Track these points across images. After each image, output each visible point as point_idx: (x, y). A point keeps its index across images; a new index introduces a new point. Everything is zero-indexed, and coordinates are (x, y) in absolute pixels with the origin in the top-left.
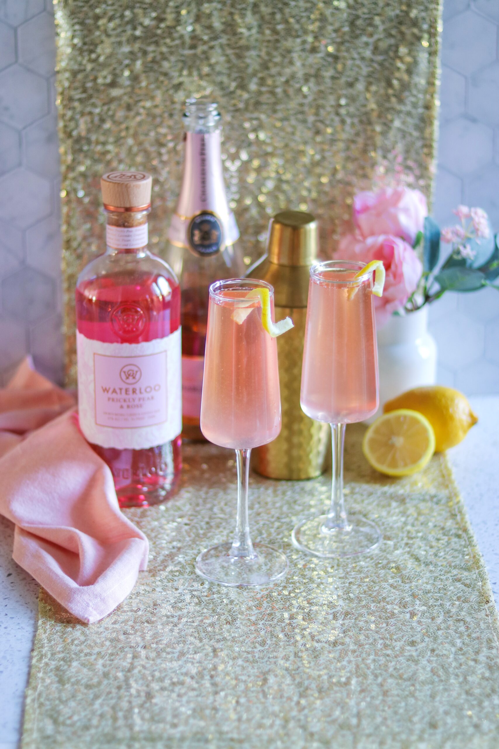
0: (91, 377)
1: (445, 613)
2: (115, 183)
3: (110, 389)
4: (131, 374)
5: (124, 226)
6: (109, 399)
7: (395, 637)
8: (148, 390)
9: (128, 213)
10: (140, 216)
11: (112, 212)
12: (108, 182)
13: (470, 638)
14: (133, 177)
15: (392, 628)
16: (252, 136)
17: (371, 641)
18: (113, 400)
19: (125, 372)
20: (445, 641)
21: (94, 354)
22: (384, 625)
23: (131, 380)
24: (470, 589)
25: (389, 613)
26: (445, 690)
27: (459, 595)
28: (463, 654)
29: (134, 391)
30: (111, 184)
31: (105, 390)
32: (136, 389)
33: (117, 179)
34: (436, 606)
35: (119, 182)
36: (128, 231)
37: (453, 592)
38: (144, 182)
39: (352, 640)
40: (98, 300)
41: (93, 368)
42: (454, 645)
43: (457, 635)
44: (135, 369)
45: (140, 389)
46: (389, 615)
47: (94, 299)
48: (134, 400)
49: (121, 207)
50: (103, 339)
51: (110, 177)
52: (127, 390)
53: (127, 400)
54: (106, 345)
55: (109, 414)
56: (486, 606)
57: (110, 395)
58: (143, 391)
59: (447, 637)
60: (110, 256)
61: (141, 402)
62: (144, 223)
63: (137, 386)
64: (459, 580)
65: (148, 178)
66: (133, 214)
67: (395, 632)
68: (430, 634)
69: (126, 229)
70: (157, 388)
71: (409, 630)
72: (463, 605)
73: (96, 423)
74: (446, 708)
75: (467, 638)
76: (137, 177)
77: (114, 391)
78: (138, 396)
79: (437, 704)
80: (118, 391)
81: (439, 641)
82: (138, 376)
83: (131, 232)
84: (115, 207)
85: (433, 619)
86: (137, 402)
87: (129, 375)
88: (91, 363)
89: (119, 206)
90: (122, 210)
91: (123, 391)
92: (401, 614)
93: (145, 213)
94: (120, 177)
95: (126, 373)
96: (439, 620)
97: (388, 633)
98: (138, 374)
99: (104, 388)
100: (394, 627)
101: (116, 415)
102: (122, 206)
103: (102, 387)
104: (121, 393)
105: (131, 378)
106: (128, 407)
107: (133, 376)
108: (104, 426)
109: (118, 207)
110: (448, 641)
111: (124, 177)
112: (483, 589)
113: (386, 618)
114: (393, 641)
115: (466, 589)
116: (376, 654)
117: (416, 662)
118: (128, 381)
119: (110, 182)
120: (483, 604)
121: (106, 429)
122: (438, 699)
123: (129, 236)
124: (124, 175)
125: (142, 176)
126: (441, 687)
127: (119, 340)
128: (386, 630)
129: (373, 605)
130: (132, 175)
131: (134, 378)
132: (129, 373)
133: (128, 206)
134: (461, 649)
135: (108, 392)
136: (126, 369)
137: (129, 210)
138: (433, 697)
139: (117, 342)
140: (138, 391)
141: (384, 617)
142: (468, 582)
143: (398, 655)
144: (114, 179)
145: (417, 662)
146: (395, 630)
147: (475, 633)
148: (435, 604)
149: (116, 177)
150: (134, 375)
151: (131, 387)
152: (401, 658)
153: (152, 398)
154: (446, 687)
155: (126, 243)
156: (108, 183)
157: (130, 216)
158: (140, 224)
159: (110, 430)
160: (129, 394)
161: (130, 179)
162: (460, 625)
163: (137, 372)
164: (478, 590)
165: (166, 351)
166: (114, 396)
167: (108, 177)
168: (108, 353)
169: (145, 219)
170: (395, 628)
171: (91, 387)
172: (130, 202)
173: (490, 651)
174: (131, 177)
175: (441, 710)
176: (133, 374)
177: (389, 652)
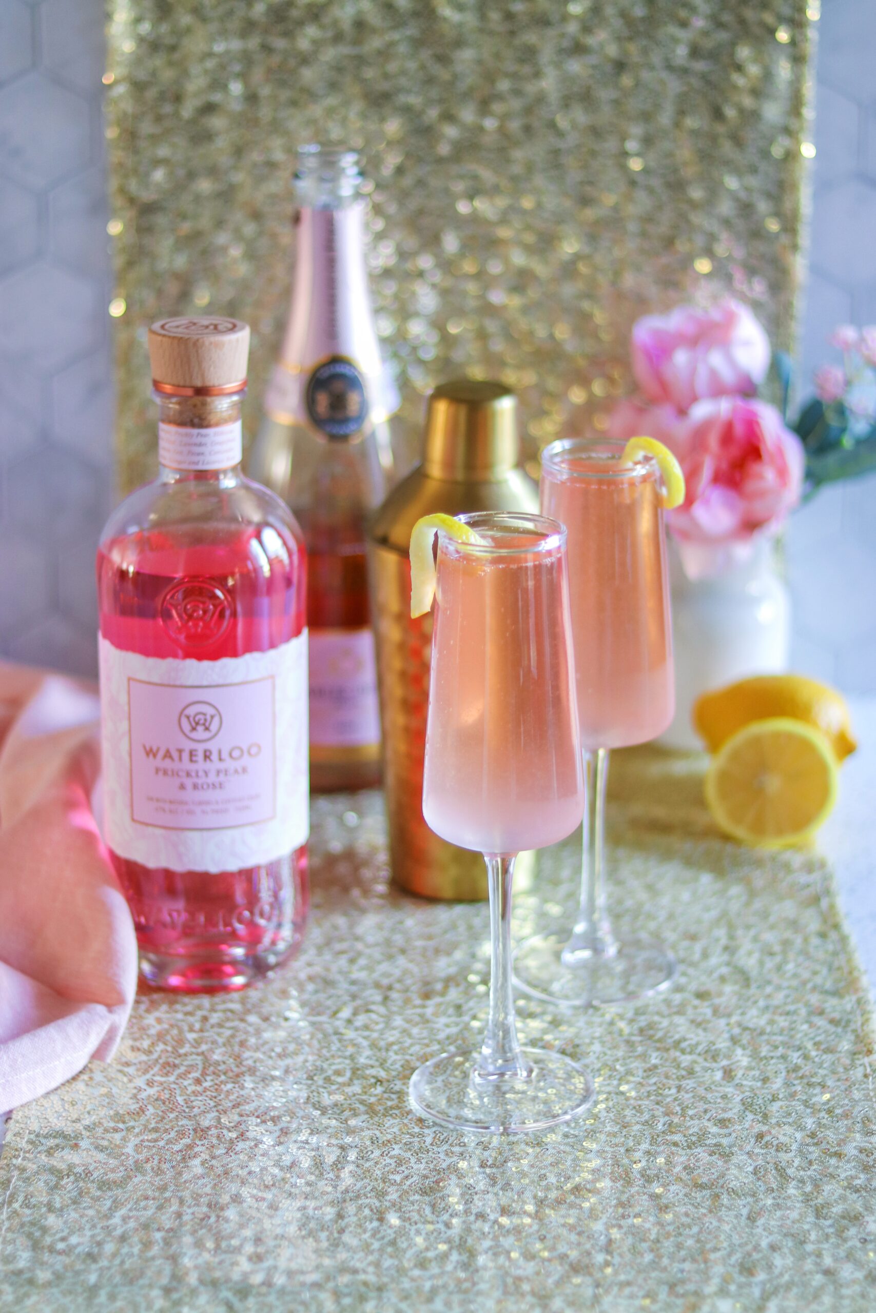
0: (124, 726)
1: (788, 1072)
2: (174, 338)
3: (158, 750)
4: (202, 722)
5: (193, 425)
6: (157, 770)
7: (691, 1112)
8: (236, 753)
9: (200, 398)
10: (223, 405)
11: (170, 396)
12: (160, 335)
13: (832, 1117)
14: (212, 327)
15: (687, 1096)
16: (463, 208)
17: (646, 1116)
18: (165, 772)
19: (188, 717)
20: (784, 1120)
21: (130, 679)
22: (674, 1091)
23: (200, 733)
24: (840, 1030)
25: (683, 1069)
26: (778, 1206)
27: (818, 1039)
28: (816, 1144)
29: (207, 756)
30: (165, 339)
31: (150, 752)
32: (211, 752)
33: (180, 330)
34: (772, 1058)
35: (181, 335)
36: (198, 434)
37: (806, 1035)
38: (233, 337)
39: (611, 1115)
40: (137, 574)
41: (126, 708)
42: (800, 1128)
43: (809, 1111)
44: (209, 711)
45: (220, 752)
46: (684, 1073)
47: (131, 569)
48: (206, 773)
49: (184, 387)
50: (146, 651)
51: (166, 327)
52: (192, 754)
53: (193, 774)
54: (152, 661)
55: (158, 800)
56: (866, 1060)
57: (159, 762)
58: (225, 755)
59: (790, 1114)
60: (165, 485)
61: (222, 777)
62: (235, 420)
63: (213, 746)
64: (821, 1013)
65: (242, 328)
66: (209, 399)
67: (693, 1103)
68: (757, 1107)
69: (195, 431)
70: (254, 750)
71: (719, 1100)
72: (824, 1057)
73: (133, 820)
74: (775, 1238)
75: (826, 1116)
76: (220, 327)
77: (168, 755)
78: (214, 765)
79: (759, 1231)
80: (175, 755)
81: (774, 1121)
82: (214, 727)
83: (205, 436)
84: (173, 385)
85: (765, 1080)
86: (212, 778)
87: (197, 724)
88: (123, 698)
89: (182, 383)
90: (190, 392)
91: (186, 756)
92: (706, 1071)
93: (235, 398)
94: (187, 328)
95: (191, 719)
96: (777, 1084)
97: (679, 1105)
98: (216, 721)
99: (148, 748)
100: (691, 1095)
101: (171, 802)
102: (188, 384)
103: (144, 747)
104: (180, 759)
105: (200, 728)
106: (195, 787)
107: (204, 724)
108: (147, 824)
109: (179, 386)
110: (790, 1120)
111: (193, 328)
112: (863, 1030)
113: (677, 1078)
114: (688, 1118)
115: (832, 1029)
116: (653, 1141)
117: (726, 1156)
118: (194, 735)
119: (164, 336)
120: (860, 1056)
121: (150, 830)
122: (761, 1222)
123: (200, 445)
124: (195, 324)
125: (230, 326)
126: (769, 1202)
127: (180, 653)
128: (675, 1099)
129: (654, 1054)
130: (211, 324)
131: (207, 729)
132: (197, 719)
133: (199, 384)
134: (813, 1135)
135: (155, 756)
136: (191, 711)
137: (203, 392)
138: (752, 1219)
139: (175, 656)
140: (215, 757)
141: (674, 1076)
142: (836, 1015)
143: (694, 1143)
144: (175, 330)
145: (728, 1156)
146: (692, 1100)
147: (842, 1106)
148: (772, 1054)
149: (178, 327)
150: (207, 724)
151: (200, 748)
152: (699, 1150)
153: (244, 770)
154: (780, 1201)
155: (195, 459)
156: (159, 338)
157: (204, 404)
158: (225, 421)
159: (159, 831)
160: (196, 762)
161: (206, 331)
162: (815, 1092)
163: (212, 717)
164: (854, 1031)
165: (272, 677)
166: (167, 764)
167: (163, 327)
168: (155, 679)
169: (234, 413)
170: (693, 1097)
171: (124, 746)
172: (203, 376)
173: (867, 1138)
174: (207, 327)
175: (764, 1244)
176: (206, 720)
177: (677, 1138)
